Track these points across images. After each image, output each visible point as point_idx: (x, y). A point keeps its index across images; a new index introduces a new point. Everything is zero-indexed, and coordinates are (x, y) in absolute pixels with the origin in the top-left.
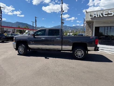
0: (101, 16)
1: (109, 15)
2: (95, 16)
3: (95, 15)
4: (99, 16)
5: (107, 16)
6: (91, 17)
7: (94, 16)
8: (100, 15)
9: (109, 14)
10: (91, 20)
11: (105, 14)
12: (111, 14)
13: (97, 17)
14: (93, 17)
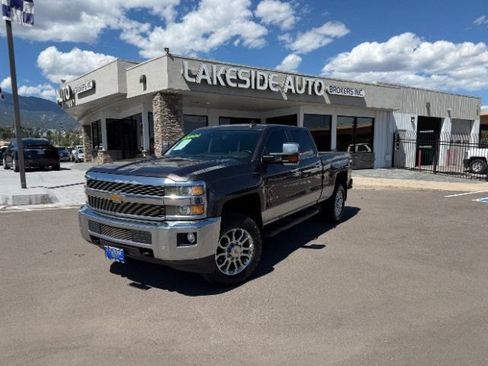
0: (222, 83)
1: (240, 86)
2: (204, 77)
3: (204, 73)
4: (215, 83)
5: (234, 85)
6: (194, 80)
7: (200, 77)
8: (218, 81)
9: (238, 81)
10: (188, 88)
11: (232, 80)
12: (245, 82)
13: (210, 82)
14: (199, 82)
